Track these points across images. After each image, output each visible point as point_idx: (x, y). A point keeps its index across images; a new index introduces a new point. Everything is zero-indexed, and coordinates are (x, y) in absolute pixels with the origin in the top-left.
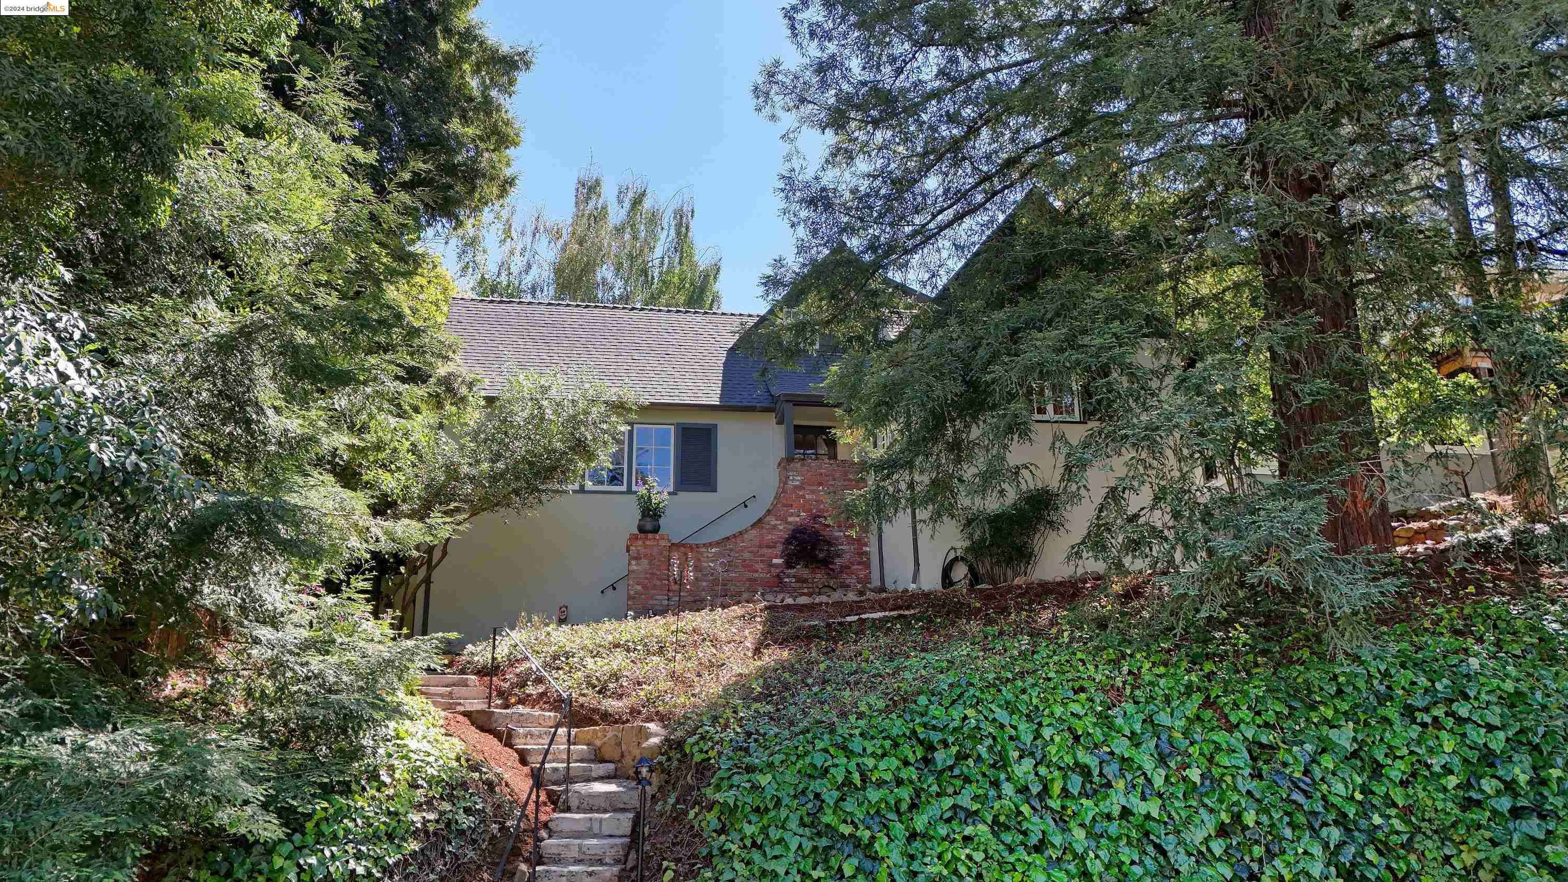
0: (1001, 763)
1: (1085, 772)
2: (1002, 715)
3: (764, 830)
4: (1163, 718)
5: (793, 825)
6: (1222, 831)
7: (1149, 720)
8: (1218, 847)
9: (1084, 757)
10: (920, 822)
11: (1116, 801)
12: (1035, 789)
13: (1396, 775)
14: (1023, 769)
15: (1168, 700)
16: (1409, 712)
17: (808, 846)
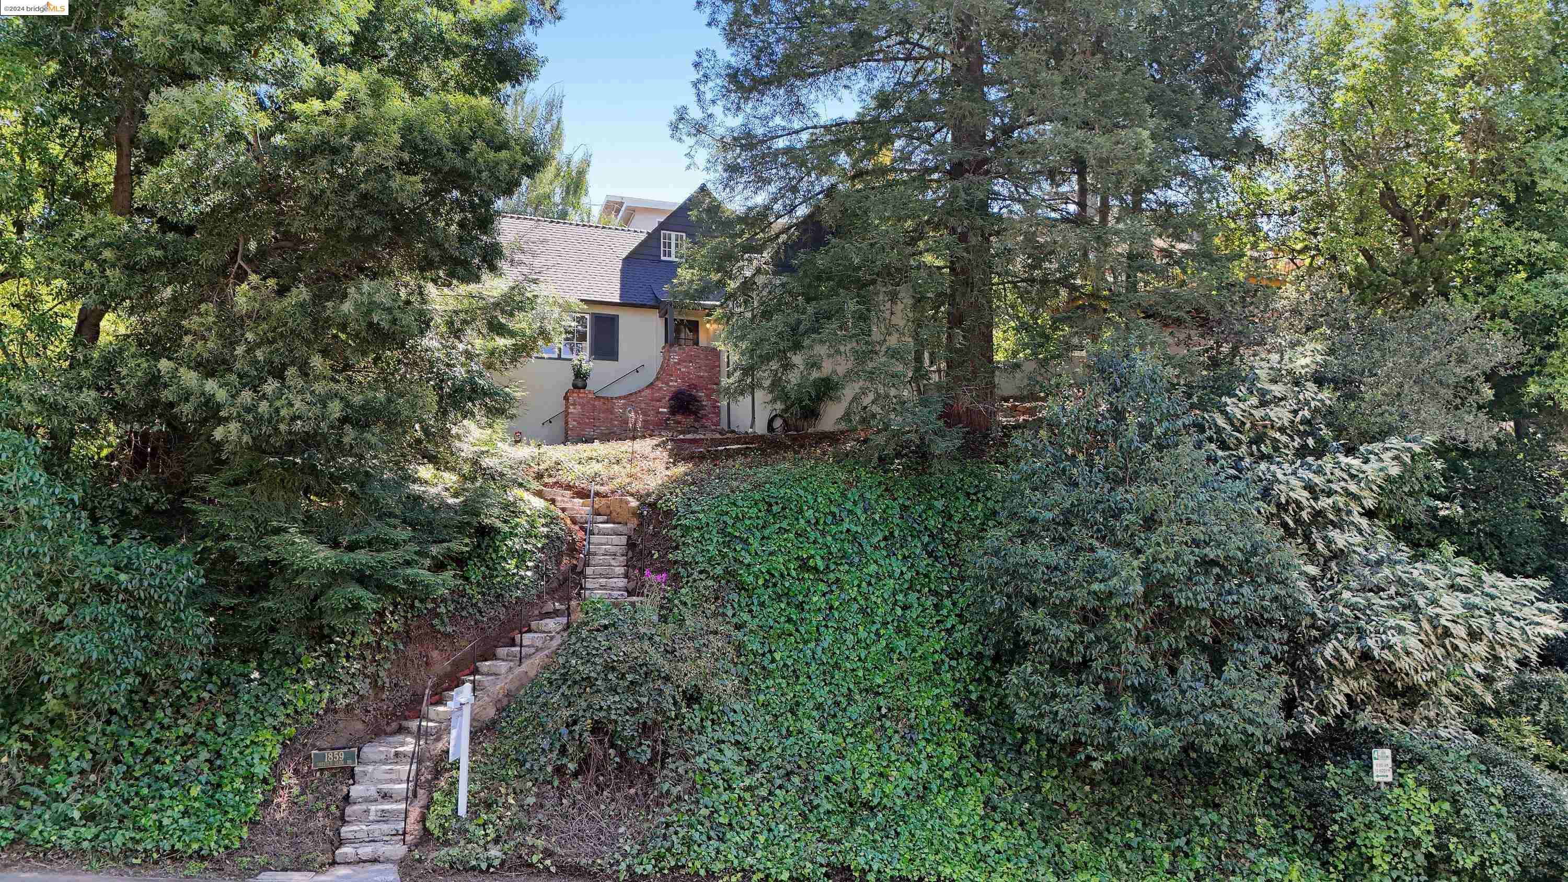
0: (801, 511)
1: (833, 515)
2: (801, 492)
3: (702, 536)
4: (868, 495)
5: (714, 532)
6: (885, 539)
7: (862, 495)
8: (882, 544)
9: (833, 509)
10: (766, 532)
11: (845, 526)
12: (813, 521)
13: (956, 519)
14: (809, 514)
15: (871, 487)
16: (968, 494)
17: (721, 540)
